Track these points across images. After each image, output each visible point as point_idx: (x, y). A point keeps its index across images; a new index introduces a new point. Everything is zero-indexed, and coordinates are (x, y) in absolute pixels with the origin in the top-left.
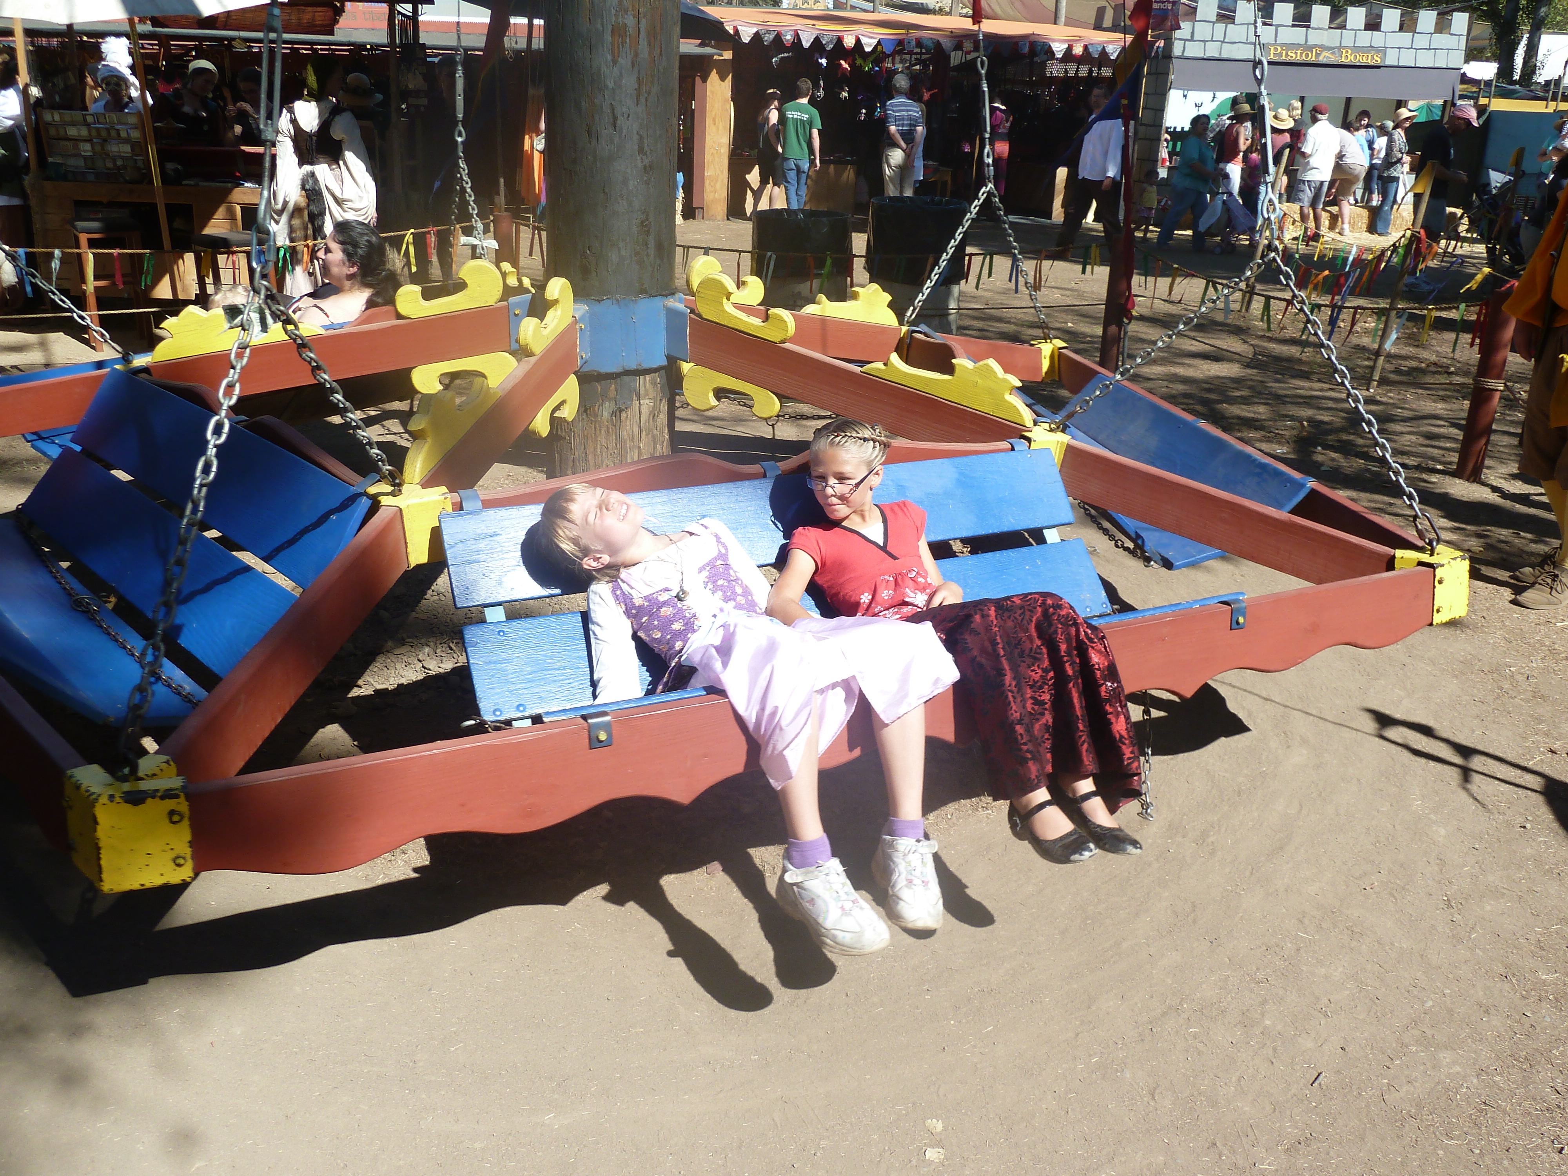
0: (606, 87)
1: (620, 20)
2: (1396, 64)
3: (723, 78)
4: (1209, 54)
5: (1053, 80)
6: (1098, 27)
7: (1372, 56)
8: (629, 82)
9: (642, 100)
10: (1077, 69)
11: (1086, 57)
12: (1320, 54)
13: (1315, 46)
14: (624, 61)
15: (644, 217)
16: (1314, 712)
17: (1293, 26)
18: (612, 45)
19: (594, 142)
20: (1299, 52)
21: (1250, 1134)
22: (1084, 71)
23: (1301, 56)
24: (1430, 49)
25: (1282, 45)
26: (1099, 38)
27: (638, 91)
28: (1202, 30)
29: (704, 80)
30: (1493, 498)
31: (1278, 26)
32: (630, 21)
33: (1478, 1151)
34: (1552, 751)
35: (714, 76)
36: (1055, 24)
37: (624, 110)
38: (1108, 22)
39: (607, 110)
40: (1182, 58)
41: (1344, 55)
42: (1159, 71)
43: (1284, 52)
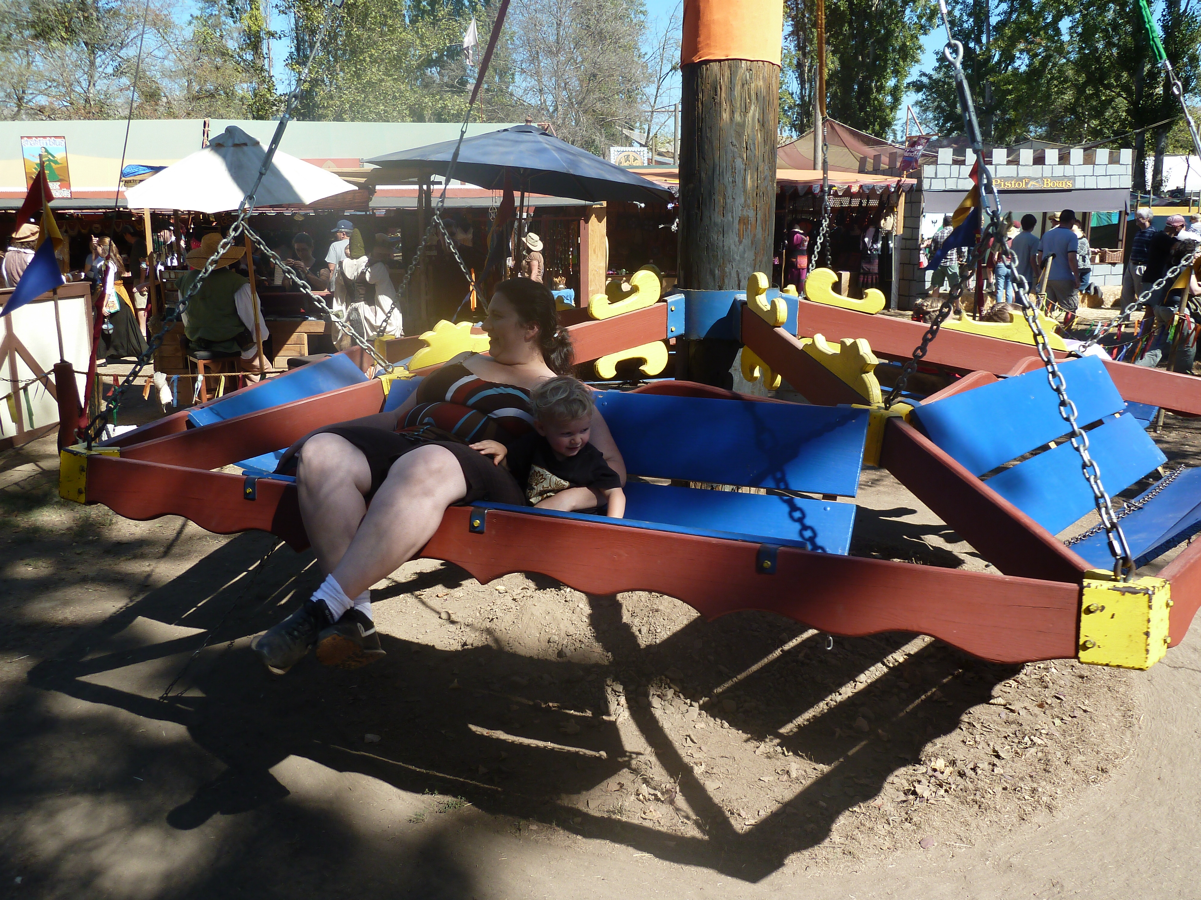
0: (734, 259)
1: (745, 213)
2: (1083, 187)
3: (600, 221)
6: (861, 171)
8: (749, 255)
10: (850, 200)
11: (860, 193)
12: (1028, 183)
13: (1024, 178)
14: (747, 241)
17: (1009, 163)
18: (739, 230)
20: (1013, 182)
23: (1015, 185)
24: (1106, 176)
25: (1000, 178)
26: (869, 179)
28: (943, 170)
29: (587, 221)
31: (996, 165)
32: (751, 214)
35: (593, 219)
38: (869, 167)
40: (930, 191)
41: (1045, 183)
42: (913, 201)
43: (1002, 183)
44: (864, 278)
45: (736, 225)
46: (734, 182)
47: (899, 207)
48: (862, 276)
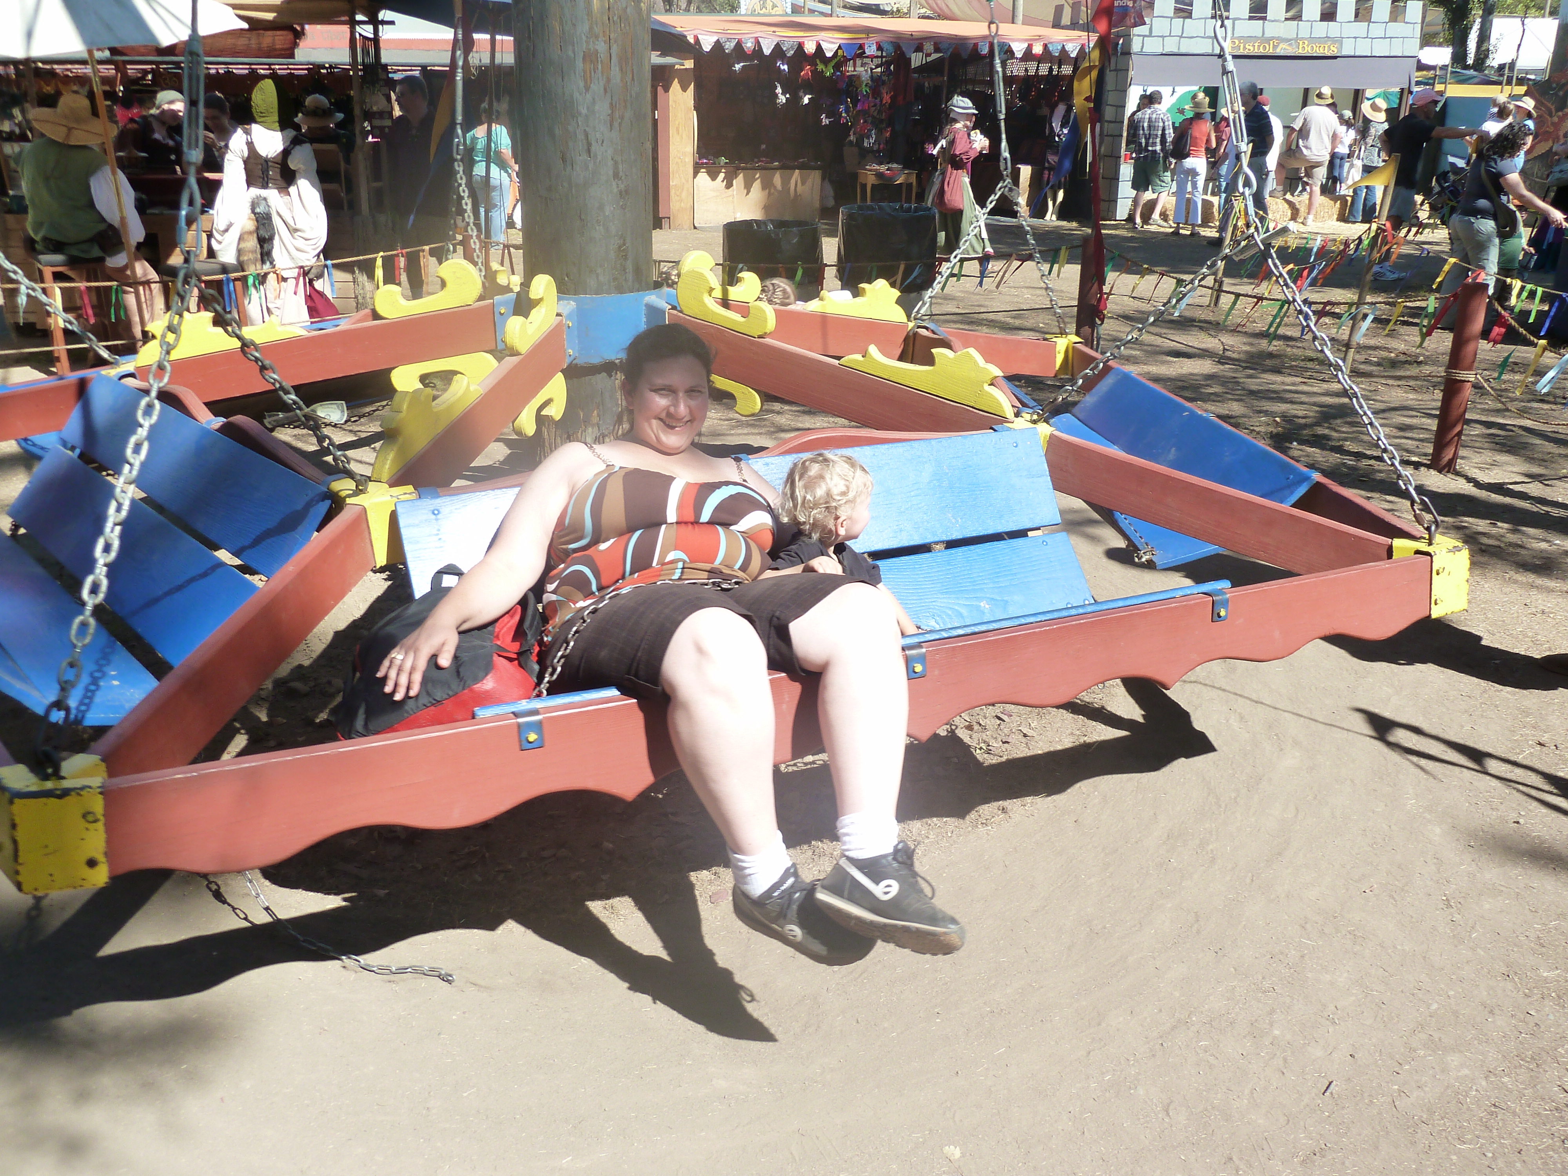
0: (580, 114)
1: (591, 46)
2: (1353, 54)
3: (684, 89)
4: (1167, 50)
5: (1014, 79)
6: (1056, 25)
7: (1329, 47)
8: (602, 108)
9: (616, 124)
10: (1038, 66)
11: (1046, 56)
12: (1277, 46)
13: (1272, 38)
14: (597, 87)
15: (621, 242)
16: (1304, 713)
17: (1251, 18)
18: (584, 71)
19: (569, 168)
20: (1256, 44)
21: (1266, 1146)
22: (1044, 70)
23: (1259, 49)
24: (1385, 38)
25: (1239, 38)
27: (611, 115)
29: (667, 89)
30: (1468, 489)
31: (1235, 19)
33: (1490, 1155)
34: (1540, 744)
35: (676, 85)
36: (1013, 23)
37: (598, 135)
38: (1066, 20)
39: (581, 136)
40: (1141, 54)
41: (1301, 47)
42: (1118, 68)
43: (1242, 45)
44: (1049, 174)
48: (1046, 172)
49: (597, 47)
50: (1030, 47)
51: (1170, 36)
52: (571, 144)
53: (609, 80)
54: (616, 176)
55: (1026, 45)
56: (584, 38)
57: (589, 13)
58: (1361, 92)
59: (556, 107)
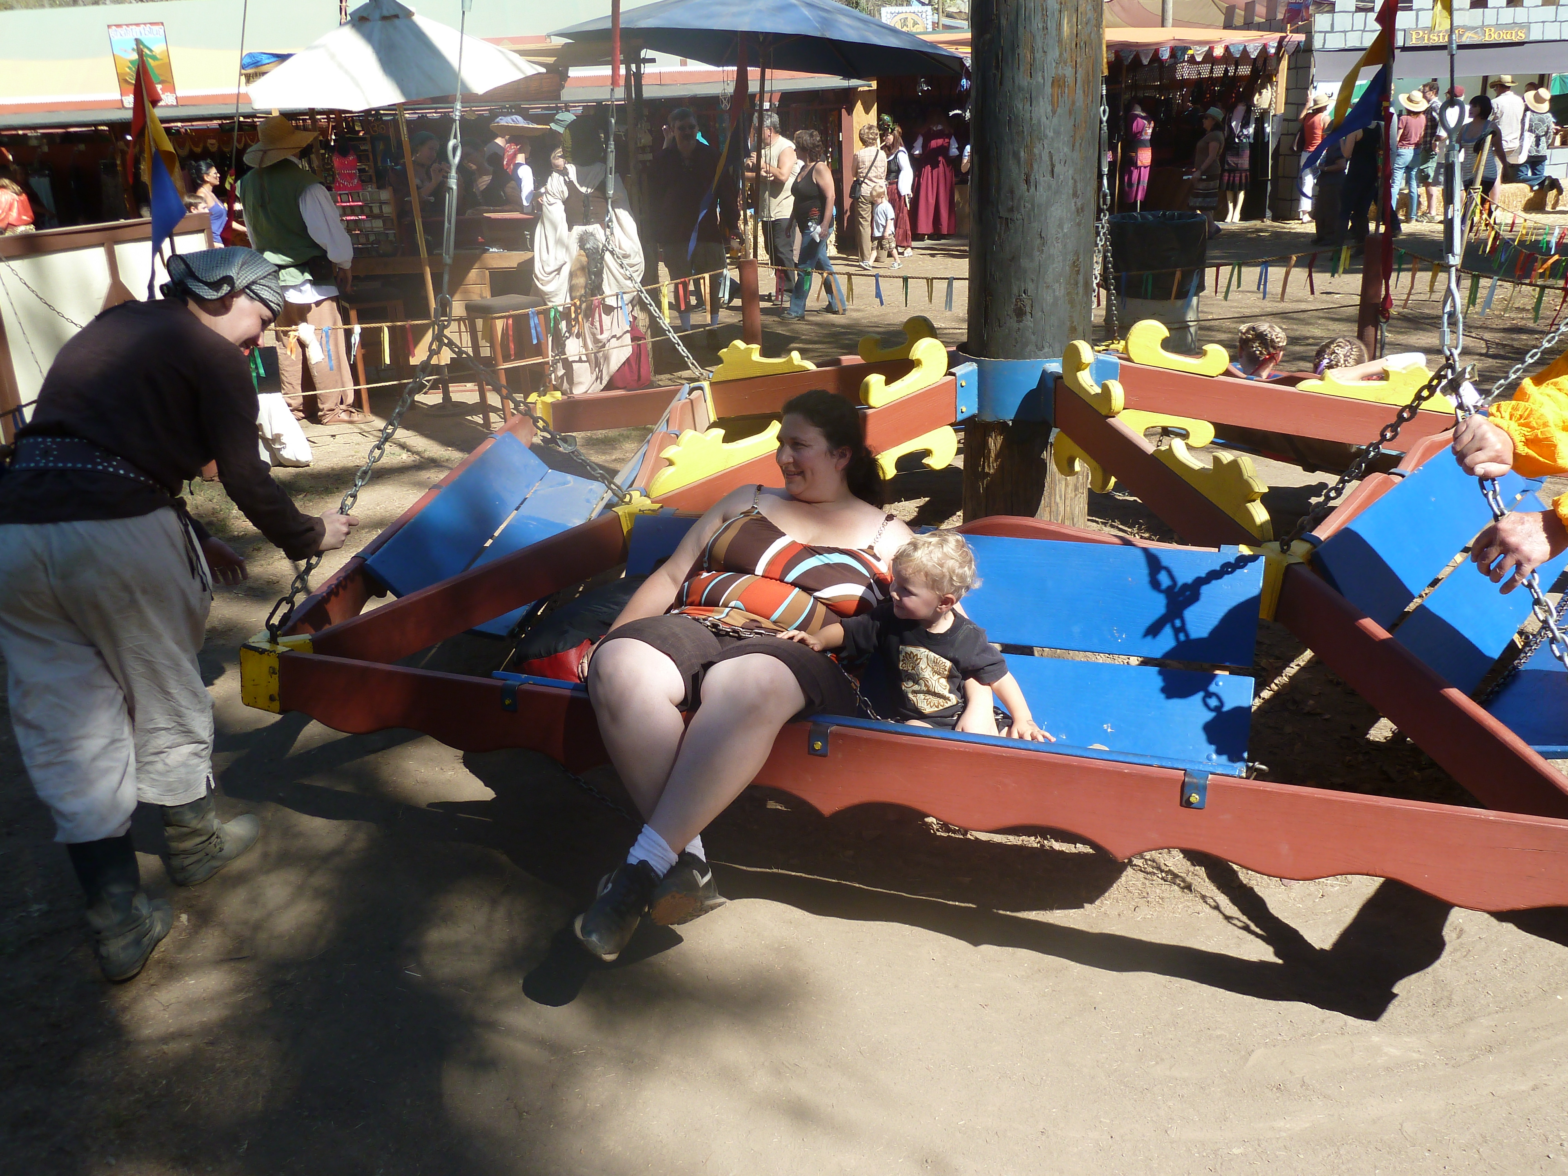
0: (1046, 136)
1: (1060, 72)
2: (1540, 38)
3: (867, 111)
4: (1349, 45)
5: (1184, 82)
6: (1231, 26)
7: (1517, 33)
8: (1067, 130)
9: (1077, 144)
10: (1212, 68)
11: (1226, 58)
12: (1462, 35)
13: (1458, 27)
14: (1063, 110)
15: (1075, 258)
18: (1052, 96)
19: (1033, 189)
20: (1441, 34)
22: (1219, 71)
23: (1444, 39)
25: (1423, 29)
26: (1237, 38)
27: (1074, 136)
28: (1342, 21)
29: (850, 112)
31: (1418, 10)
32: (1069, 72)
35: (859, 107)
37: (1061, 156)
38: (1239, 20)
39: (1045, 157)
40: (1323, 50)
41: (1487, 34)
42: (1298, 66)
43: (1426, 36)
44: (1229, 177)
45: (1048, 90)
46: (1045, 28)
47: (1280, 74)
48: (1226, 174)
49: (1065, 72)
50: (1211, 49)
51: (1352, 30)
52: (1035, 166)
53: (1073, 103)
54: (1075, 195)
55: (1207, 48)
56: (1054, 64)
57: (1060, 41)
58: (1546, 78)
59: (1023, 132)
